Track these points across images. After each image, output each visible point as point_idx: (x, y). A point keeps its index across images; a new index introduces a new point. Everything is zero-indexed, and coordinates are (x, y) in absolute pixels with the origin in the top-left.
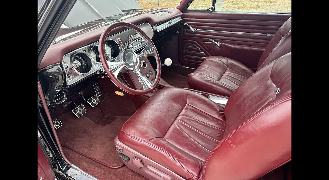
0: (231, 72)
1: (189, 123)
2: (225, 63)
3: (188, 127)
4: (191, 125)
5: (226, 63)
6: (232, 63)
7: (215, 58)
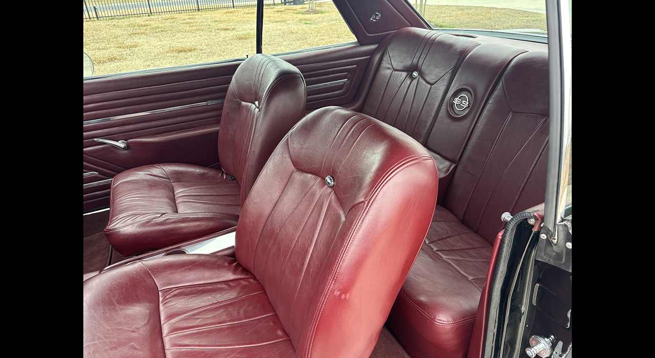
0: (184, 187)
1: (197, 322)
2: (161, 175)
3: (203, 332)
4: (204, 323)
5: (164, 175)
6: (176, 171)
7: (135, 174)
